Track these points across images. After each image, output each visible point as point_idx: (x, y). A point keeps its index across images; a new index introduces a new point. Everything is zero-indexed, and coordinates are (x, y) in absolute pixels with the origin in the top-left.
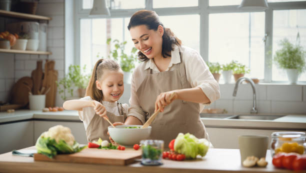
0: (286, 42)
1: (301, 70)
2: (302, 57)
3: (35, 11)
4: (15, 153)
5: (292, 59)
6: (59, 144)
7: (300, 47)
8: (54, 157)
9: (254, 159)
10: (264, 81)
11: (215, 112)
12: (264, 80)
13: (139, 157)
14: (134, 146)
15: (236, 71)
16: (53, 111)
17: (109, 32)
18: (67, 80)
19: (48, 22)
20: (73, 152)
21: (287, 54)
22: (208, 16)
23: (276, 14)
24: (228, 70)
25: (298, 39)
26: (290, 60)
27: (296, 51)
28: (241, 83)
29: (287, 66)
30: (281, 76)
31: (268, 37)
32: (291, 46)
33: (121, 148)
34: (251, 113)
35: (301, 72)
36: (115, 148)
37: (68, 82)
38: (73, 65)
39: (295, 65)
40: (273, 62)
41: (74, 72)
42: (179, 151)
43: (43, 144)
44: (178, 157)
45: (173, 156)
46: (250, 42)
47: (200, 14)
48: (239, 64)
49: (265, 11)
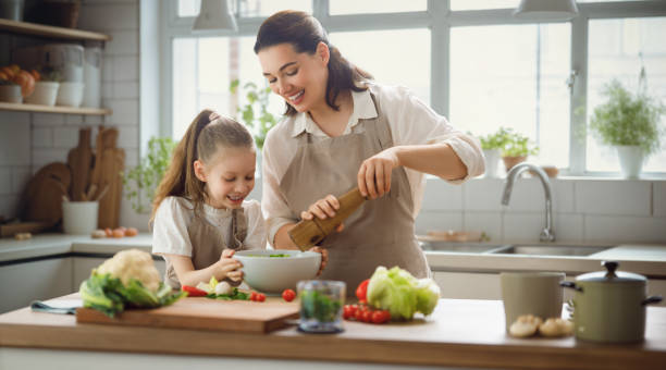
0: (617, 90)
1: (648, 148)
2: (650, 121)
3: (74, 21)
4: (37, 306)
5: (629, 125)
6: (128, 287)
7: (647, 99)
8: (118, 314)
9: (532, 322)
10: (568, 171)
11: (463, 238)
12: (568, 169)
13: (295, 316)
14: (284, 294)
15: (510, 150)
16: (113, 236)
17: (234, 66)
18: (144, 170)
19: (102, 44)
20: (158, 306)
21: (620, 113)
22: (448, 32)
23: (596, 27)
24: (490, 149)
25: (643, 83)
26: (624, 126)
27: (639, 107)
28: (520, 175)
29: (618, 139)
30: (605, 162)
31: (577, 78)
32: (627, 96)
33: (258, 297)
34: (541, 240)
35: (649, 152)
36: (244, 297)
37: (146, 174)
38: (157, 137)
39: (635, 137)
40: (588, 130)
41: (159, 153)
42: (378, 304)
43: (95, 289)
44: (374, 316)
45: (365, 315)
46: (538, 88)
47: (431, 27)
48: (516, 135)
49: (571, 21)
